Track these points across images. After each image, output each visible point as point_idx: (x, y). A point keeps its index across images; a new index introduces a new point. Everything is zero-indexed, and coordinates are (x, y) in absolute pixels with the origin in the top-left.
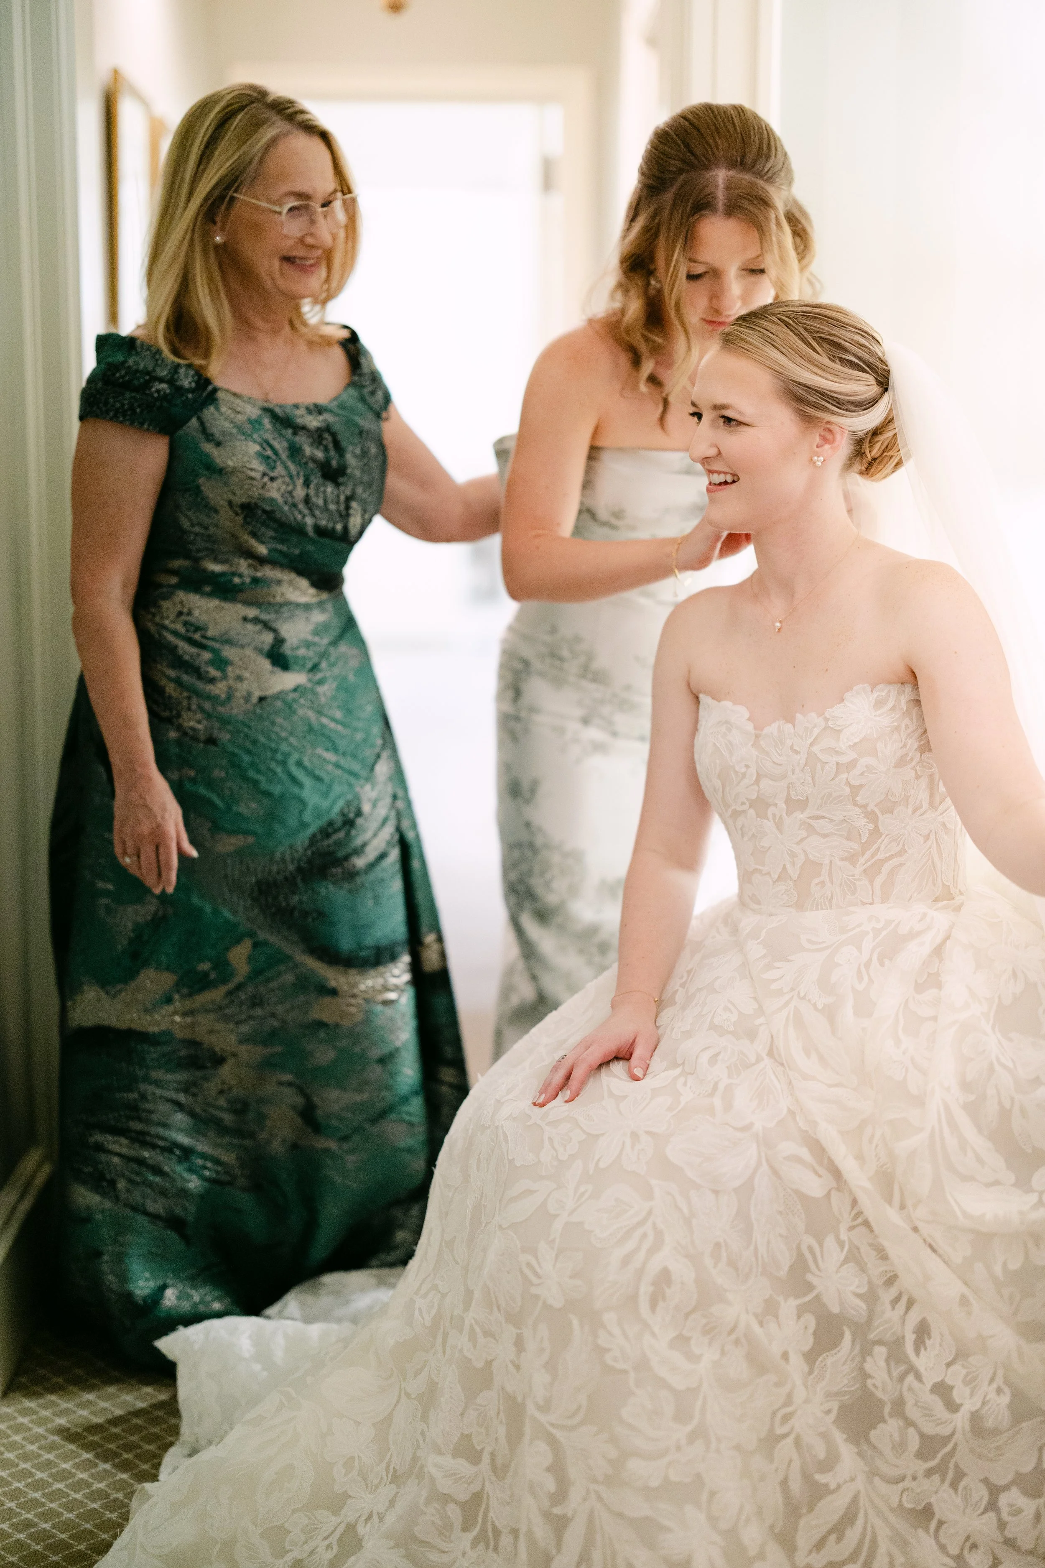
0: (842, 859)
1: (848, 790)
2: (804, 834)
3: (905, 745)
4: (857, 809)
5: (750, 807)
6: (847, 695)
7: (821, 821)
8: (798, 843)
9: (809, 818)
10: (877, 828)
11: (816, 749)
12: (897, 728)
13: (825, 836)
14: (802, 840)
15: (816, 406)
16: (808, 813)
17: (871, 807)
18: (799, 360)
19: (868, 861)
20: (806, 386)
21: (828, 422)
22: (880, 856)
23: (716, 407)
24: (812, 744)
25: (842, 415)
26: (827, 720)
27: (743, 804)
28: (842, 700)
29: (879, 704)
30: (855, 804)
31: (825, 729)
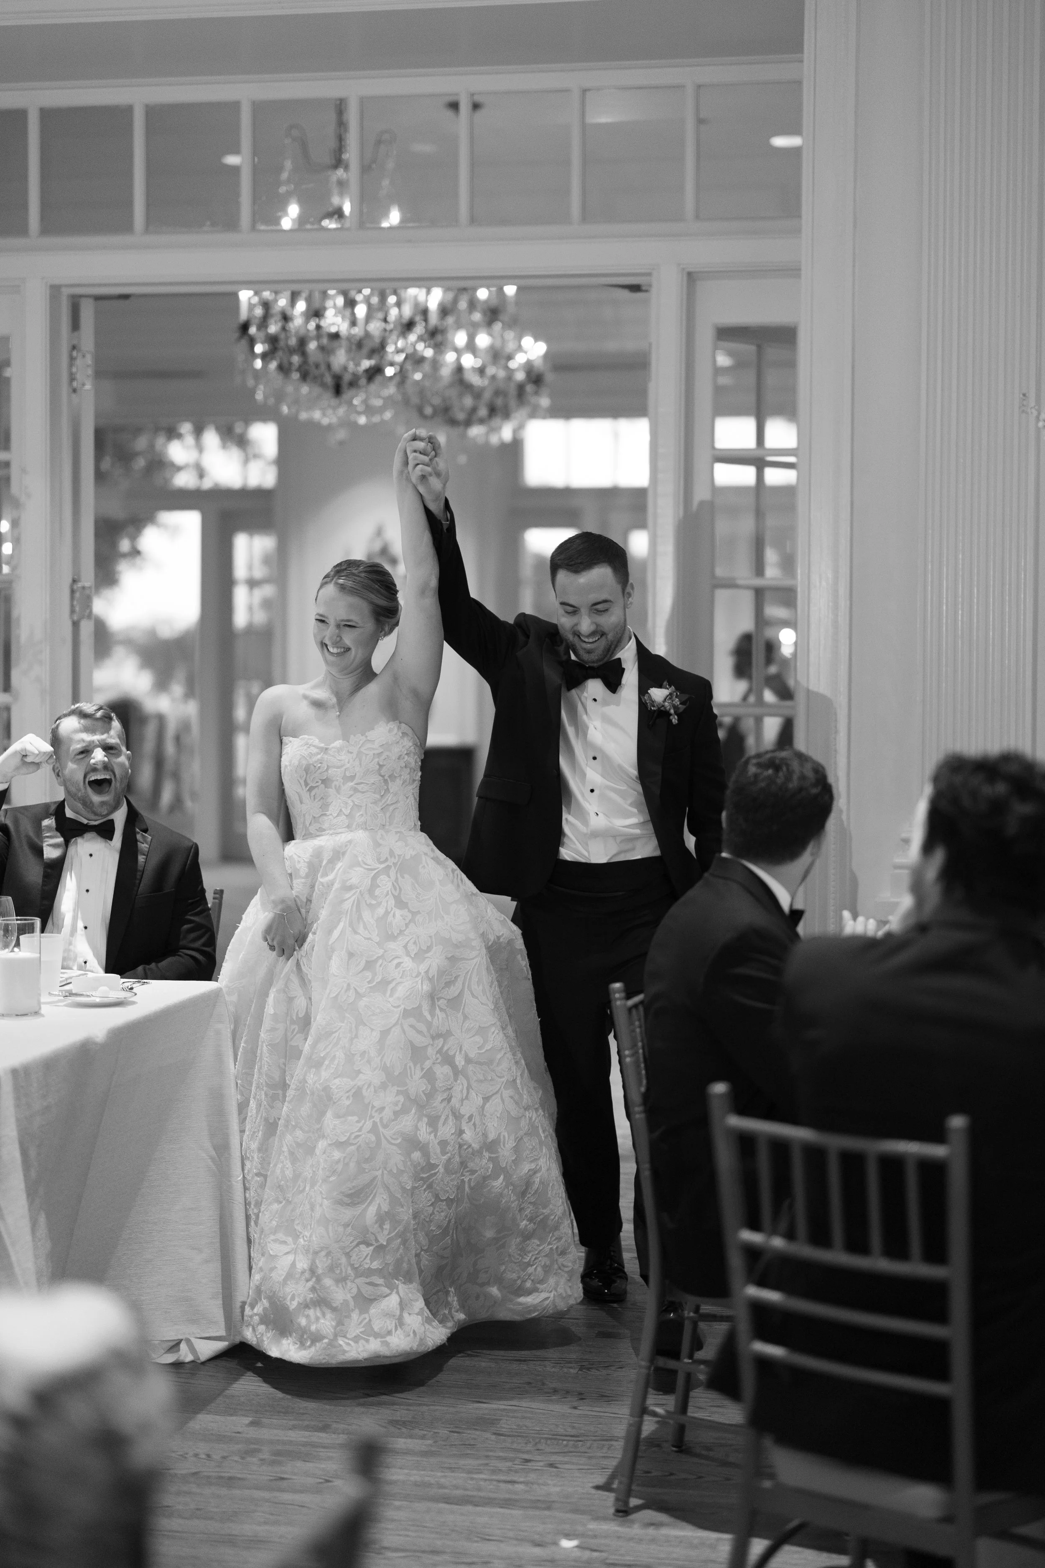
0: (371, 803)
1: (378, 767)
2: (352, 792)
5: (322, 783)
7: (362, 785)
8: (349, 798)
9: (356, 784)
10: (388, 788)
11: (362, 749)
13: (363, 792)
14: (351, 796)
16: (355, 781)
17: (386, 777)
19: (383, 804)
22: (388, 802)
26: (366, 737)
27: (317, 782)
29: (390, 731)
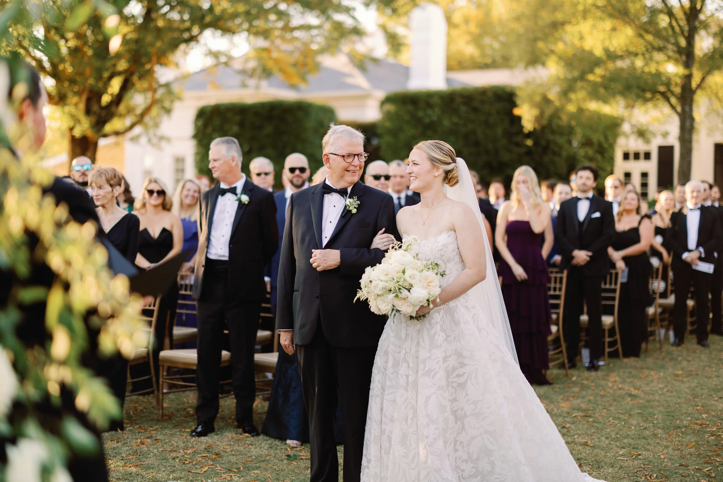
3: (454, 247)
4: (442, 261)
6: (442, 234)
12: (453, 243)
15: (435, 162)
18: (432, 151)
20: (433, 157)
21: (439, 166)
23: (413, 161)
24: (433, 245)
25: (442, 165)
28: (440, 235)
30: (442, 260)
31: (436, 241)
